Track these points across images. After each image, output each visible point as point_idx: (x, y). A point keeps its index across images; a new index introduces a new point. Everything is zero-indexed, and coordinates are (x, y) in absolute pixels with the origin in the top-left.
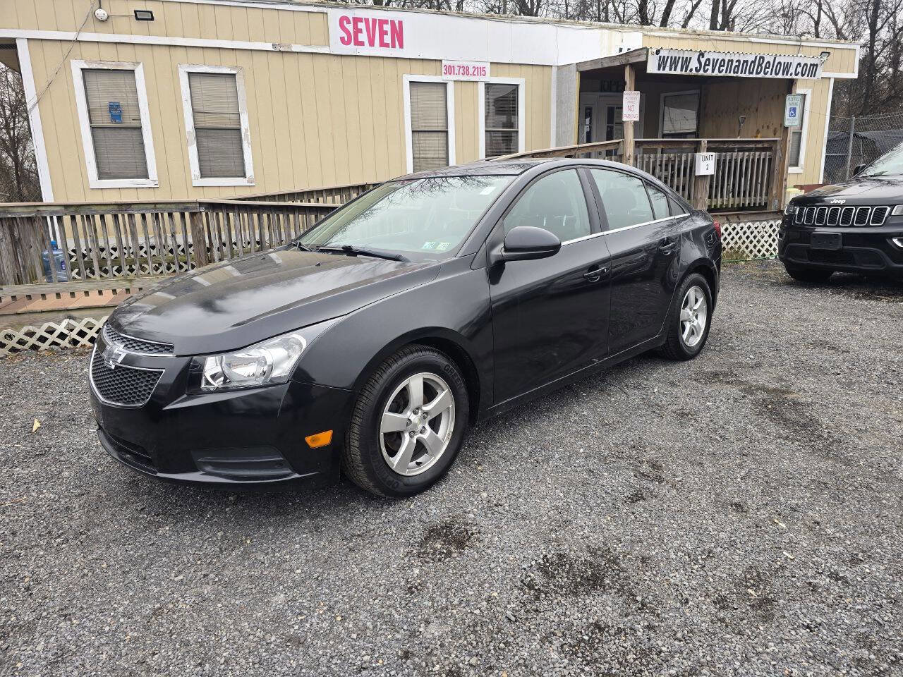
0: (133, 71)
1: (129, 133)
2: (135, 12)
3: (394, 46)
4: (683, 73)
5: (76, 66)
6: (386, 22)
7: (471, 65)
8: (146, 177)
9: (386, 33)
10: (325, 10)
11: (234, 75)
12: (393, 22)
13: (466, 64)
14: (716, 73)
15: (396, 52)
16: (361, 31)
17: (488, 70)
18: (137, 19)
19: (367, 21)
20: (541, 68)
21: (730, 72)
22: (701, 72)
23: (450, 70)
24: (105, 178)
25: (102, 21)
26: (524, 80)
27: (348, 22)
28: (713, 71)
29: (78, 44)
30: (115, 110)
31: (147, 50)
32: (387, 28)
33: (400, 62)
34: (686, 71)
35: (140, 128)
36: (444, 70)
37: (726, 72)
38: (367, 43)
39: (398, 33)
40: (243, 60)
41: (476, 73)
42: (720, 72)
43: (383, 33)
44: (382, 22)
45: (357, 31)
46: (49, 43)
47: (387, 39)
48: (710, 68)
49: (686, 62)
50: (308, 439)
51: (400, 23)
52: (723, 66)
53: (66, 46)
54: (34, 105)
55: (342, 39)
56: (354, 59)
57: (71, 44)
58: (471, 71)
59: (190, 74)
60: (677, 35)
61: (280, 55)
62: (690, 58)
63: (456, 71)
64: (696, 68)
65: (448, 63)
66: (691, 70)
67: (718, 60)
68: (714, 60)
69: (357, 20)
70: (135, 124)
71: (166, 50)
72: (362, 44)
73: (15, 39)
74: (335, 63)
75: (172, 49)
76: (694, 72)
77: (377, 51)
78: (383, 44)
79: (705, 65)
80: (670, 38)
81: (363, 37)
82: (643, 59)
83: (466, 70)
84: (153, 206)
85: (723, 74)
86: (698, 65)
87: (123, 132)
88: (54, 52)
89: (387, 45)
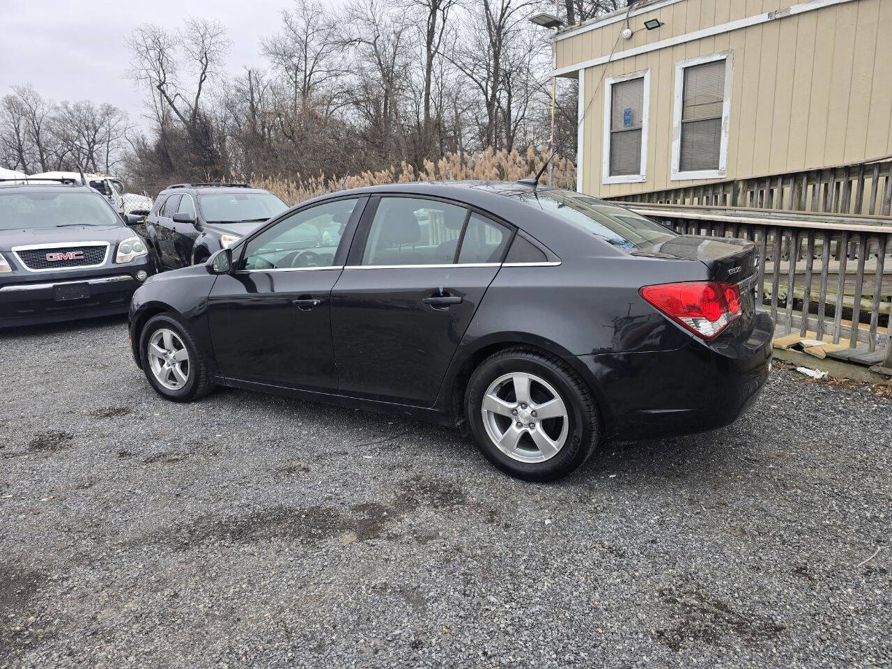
0: (643, 77)
2: (645, 23)
5: (608, 83)
8: (638, 173)
18: (648, 29)
24: (614, 175)
25: (627, 39)
29: (611, 64)
30: (628, 116)
35: (641, 129)
40: (736, 41)
57: (606, 65)
59: (685, 69)
61: (776, 24)
70: (639, 126)
71: (670, 51)
73: (577, 71)
87: (631, 133)
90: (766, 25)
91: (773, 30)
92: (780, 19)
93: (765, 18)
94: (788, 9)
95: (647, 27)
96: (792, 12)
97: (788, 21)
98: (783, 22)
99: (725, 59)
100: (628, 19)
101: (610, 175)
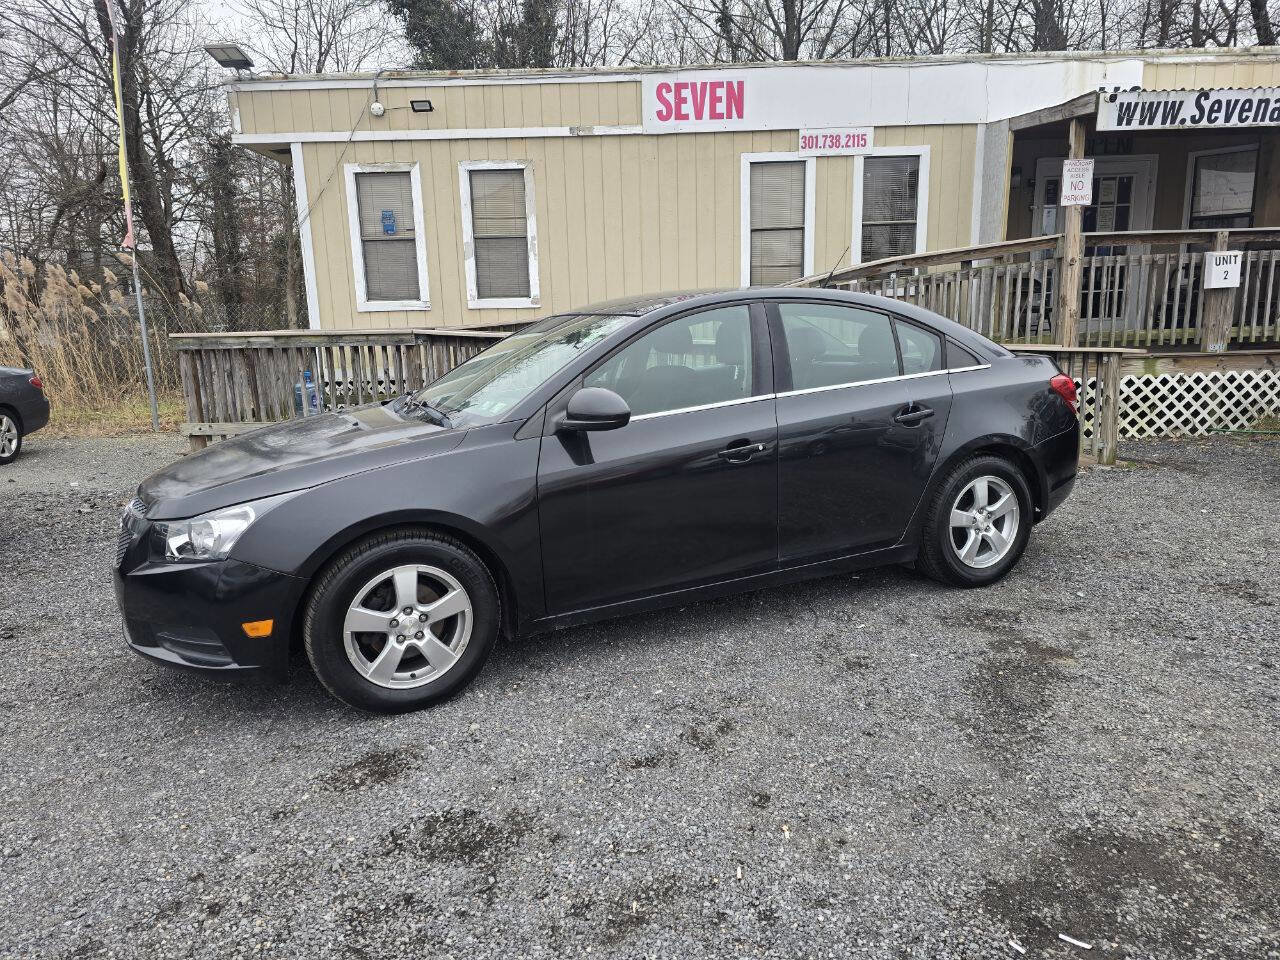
0: (409, 172)
1: (401, 245)
2: (412, 102)
3: (729, 116)
4: (1168, 126)
5: (350, 170)
6: (720, 85)
7: (843, 133)
8: (418, 298)
9: (720, 99)
10: (638, 77)
11: (521, 171)
12: (730, 84)
13: (835, 132)
14: (1234, 122)
15: (734, 124)
16: (684, 101)
17: (870, 138)
18: (415, 110)
19: (694, 85)
20: (960, 128)
21: (1263, 120)
22: (1204, 123)
23: (810, 142)
24: (374, 299)
25: (377, 116)
26: (927, 148)
27: (669, 90)
28: (1228, 119)
29: (352, 145)
30: (389, 221)
31: (425, 147)
32: (721, 92)
33: (737, 138)
34: (1173, 122)
35: (413, 240)
36: (801, 143)
37: (1255, 120)
38: (692, 116)
39: (736, 98)
40: (534, 151)
41: (850, 143)
42: (1241, 120)
43: (715, 100)
44: (715, 85)
45: (681, 101)
46: (324, 146)
47: (721, 108)
48: (1222, 115)
49: (1173, 109)
50: (247, 627)
51: (741, 84)
52: (1249, 110)
53: (341, 148)
54: (305, 218)
55: (659, 114)
56: (674, 138)
57: (344, 145)
58: (843, 141)
59: (471, 173)
60: (1211, 59)
61: (579, 141)
62: (1181, 103)
63: (821, 143)
64: (1193, 118)
65: (808, 134)
66: (1183, 121)
67: (1237, 101)
68: (1229, 102)
69: (680, 87)
70: (408, 235)
71: (445, 145)
72: (686, 117)
73: (289, 144)
74: (649, 146)
75: (453, 144)
76: (1188, 124)
77: (707, 125)
78: (714, 115)
79: (1212, 111)
80: (1197, 64)
81: (688, 108)
82: (1090, 109)
83: (835, 141)
84: (365, 338)
85: (1249, 123)
86: (1197, 113)
87: (396, 244)
88: (327, 156)
89: (720, 116)
90: (566, 141)
91: (574, 147)
92: (582, 136)
93: (565, 132)
94: (591, 129)
95: (413, 108)
96: (596, 132)
97: (591, 140)
98: (585, 141)
99: (523, 170)
100: (376, 89)
101: (368, 300)
